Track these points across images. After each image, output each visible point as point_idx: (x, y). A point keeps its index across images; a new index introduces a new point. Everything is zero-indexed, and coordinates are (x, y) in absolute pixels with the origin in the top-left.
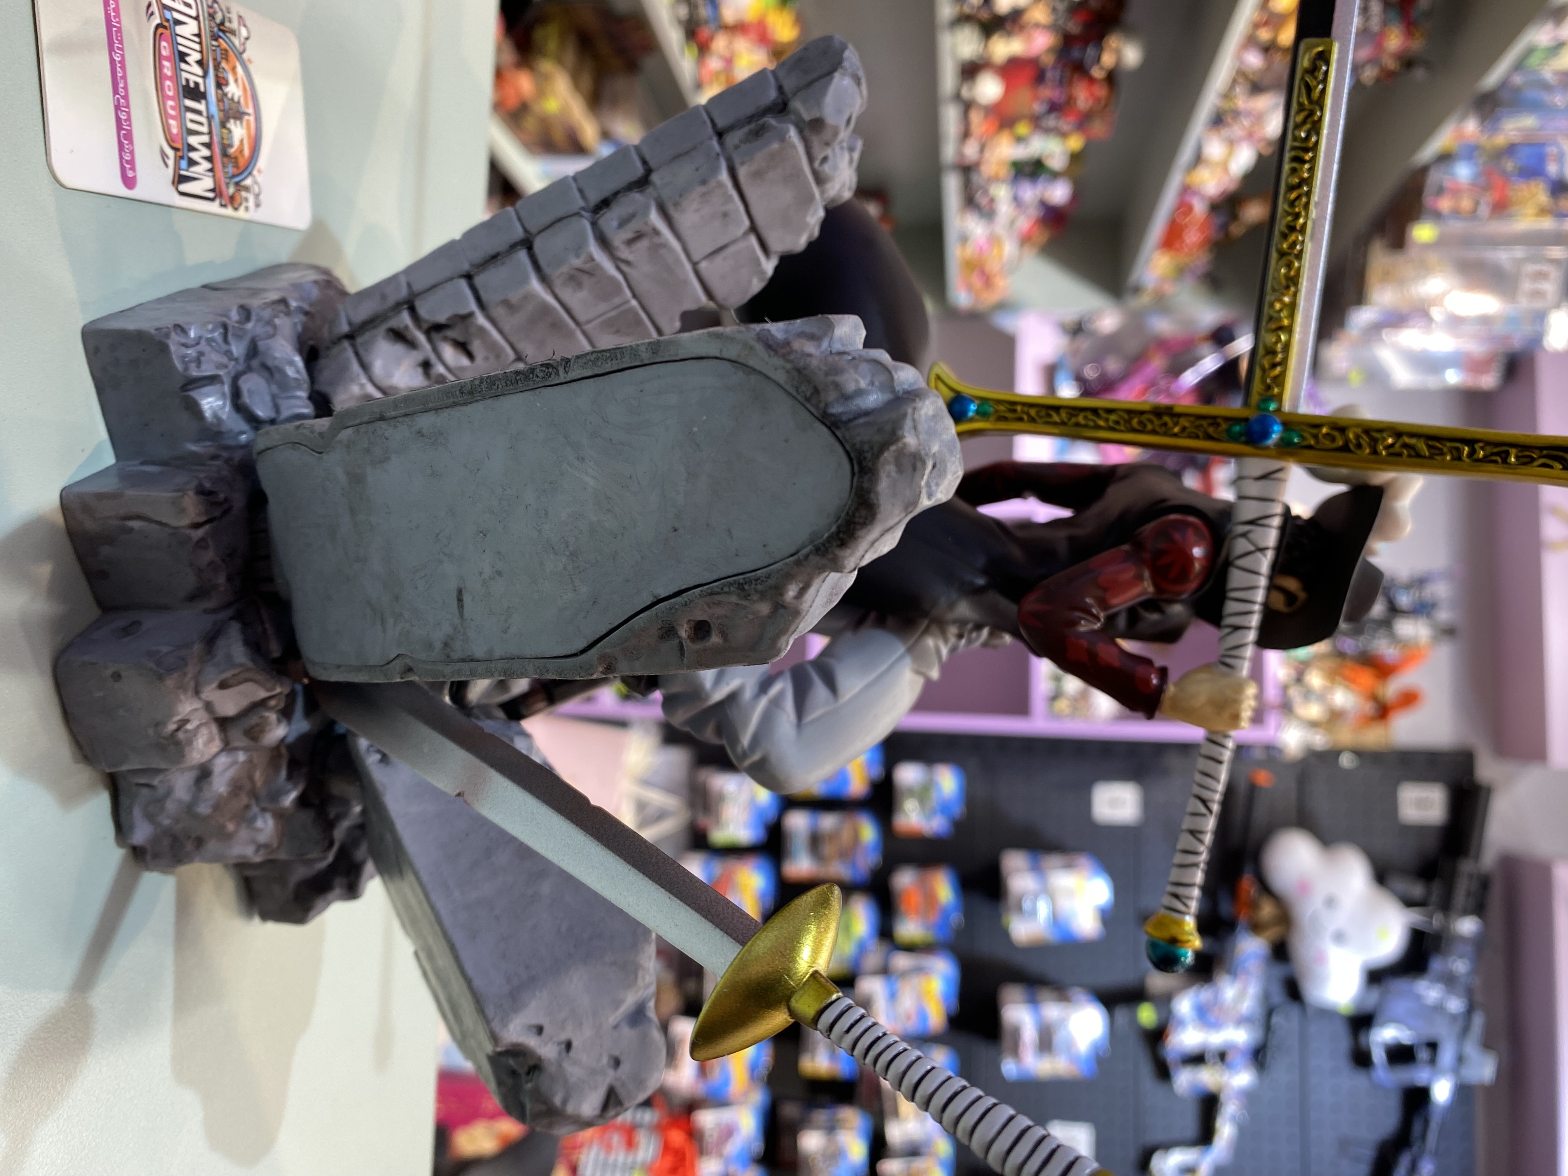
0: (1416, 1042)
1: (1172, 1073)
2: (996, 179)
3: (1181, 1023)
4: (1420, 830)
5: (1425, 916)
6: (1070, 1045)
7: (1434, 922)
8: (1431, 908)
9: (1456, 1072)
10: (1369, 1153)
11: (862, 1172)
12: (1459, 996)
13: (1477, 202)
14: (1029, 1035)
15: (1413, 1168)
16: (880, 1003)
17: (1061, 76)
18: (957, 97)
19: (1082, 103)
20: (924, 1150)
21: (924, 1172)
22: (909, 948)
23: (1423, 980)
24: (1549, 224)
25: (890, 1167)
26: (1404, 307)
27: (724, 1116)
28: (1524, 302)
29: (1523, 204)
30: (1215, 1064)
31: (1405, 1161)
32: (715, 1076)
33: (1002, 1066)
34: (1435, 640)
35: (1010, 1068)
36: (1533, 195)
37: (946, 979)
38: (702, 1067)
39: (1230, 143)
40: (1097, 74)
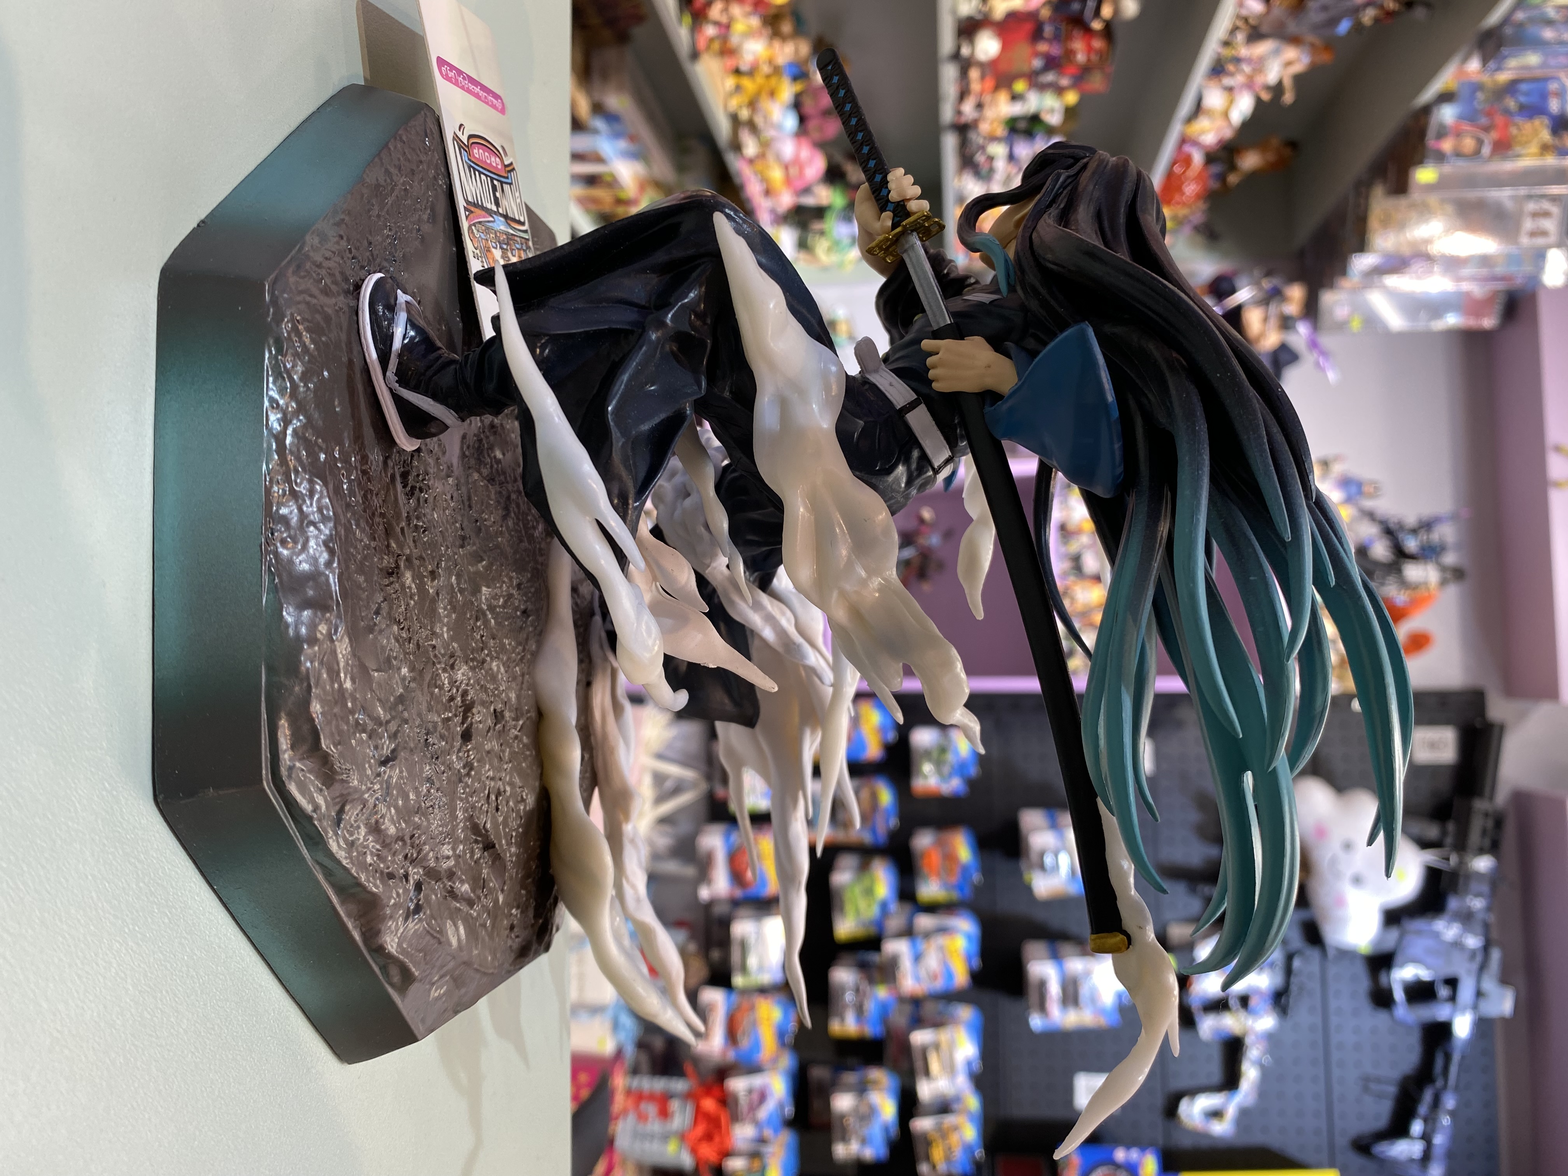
0: (1436, 979)
1: (1197, 1021)
2: (993, 138)
4: (1431, 771)
5: (1434, 856)
7: (1451, 862)
8: (1447, 849)
9: (1475, 1007)
10: (1392, 1090)
11: (894, 1131)
12: (1476, 934)
13: (1480, 142)
14: (1054, 989)
15: (1436, 1103)
16: (906, 964)
17: (1057, 29)
18: (956, 56)
19: (1081, 57)
20: (955, 1106)
21: (956, 1128)
22: (932, 908)
23: (1440, 920)
24: (1551, 161)
25: (922, 1124)
26: (1406, 251)
27: (757, 1081)
28: (1525, 241)
29: (1527, 142)
30: (1237, 1010)
31: (1428, 1096)
32: (745, 1043)
33: (1030, 1020)
34: (1443, 583)
35: (1036, 1022)
36: (1536, 132)
37: (969, 937)
38: (732, 1034)
39: (1230, 90)
40: (1097, 25)
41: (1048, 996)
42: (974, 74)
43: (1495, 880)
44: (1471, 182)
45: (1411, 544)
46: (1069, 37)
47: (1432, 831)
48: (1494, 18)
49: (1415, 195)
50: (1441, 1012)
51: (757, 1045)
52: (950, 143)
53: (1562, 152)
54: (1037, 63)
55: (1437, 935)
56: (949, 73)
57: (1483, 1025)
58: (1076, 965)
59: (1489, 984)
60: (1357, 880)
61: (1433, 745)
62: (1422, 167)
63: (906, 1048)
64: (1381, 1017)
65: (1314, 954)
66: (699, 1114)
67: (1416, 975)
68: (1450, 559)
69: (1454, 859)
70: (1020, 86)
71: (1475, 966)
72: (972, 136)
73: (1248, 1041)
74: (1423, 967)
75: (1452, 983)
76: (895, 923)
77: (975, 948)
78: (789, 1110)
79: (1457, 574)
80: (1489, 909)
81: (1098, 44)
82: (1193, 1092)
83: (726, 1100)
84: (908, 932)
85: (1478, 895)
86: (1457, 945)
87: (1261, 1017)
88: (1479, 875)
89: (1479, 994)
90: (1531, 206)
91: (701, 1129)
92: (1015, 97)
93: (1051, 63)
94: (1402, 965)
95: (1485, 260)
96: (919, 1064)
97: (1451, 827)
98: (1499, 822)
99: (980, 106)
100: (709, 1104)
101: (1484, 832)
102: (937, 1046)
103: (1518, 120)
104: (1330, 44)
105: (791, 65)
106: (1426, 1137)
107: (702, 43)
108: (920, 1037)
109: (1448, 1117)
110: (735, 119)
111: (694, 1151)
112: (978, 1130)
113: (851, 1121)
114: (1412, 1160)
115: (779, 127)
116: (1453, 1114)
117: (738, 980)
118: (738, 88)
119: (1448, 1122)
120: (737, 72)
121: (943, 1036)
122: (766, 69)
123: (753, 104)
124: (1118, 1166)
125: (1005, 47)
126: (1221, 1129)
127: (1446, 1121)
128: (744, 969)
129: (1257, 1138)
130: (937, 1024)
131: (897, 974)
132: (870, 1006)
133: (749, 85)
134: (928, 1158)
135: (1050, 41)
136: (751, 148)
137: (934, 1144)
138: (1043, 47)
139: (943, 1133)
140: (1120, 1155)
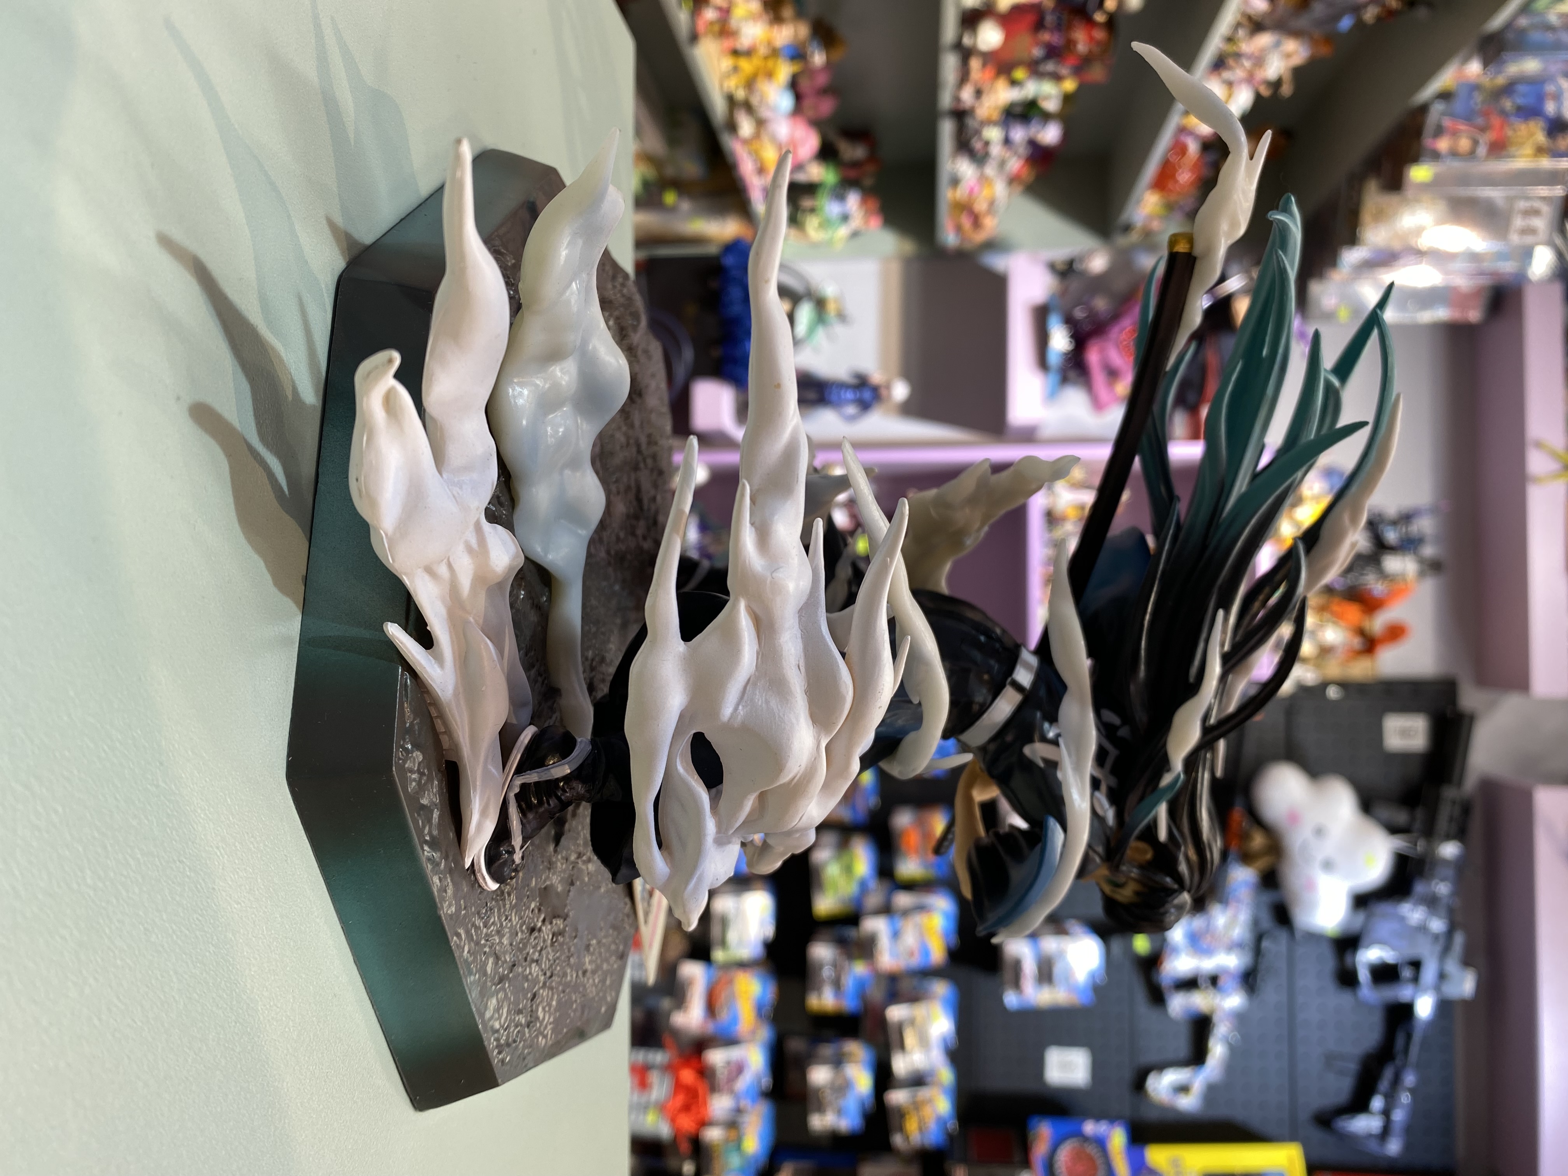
0: (1400, 961)
1: (1166, 997)
2: (989, 122)
3: (1175, 950)
4: (1404, 757)
5: (1410, 842)
6: (1068, 974)
7: (1419, 848)
8: (1415, 834)
9: (1437, 988)
10: (1353, 1067)
11: (870, 1102)
12: (1440, 917)
13: (1475, 143)
14: (1029, 967)
15: (1396, 1081)
16: (884, 942)
17: (1059, 18)
18: (958, 46)
19: (1082, 47)
20: (929, 1079)
21: (930, 1101)
22: (910, 886)
23: (1407, 902)
24: (1546, 163)
25: (897, 1097)
26: (1397, 245)
27: (733, 1054)
28: (1515, 238)
29: (1521, 144)
30: (1207, 988)
31: (1388, 1074)
32: (724, 1016)
33: (1004, 997)
34: (1421, 574)
35: (1011, 999)
36: (1531, 135)
37: (946, 915)
38: (711, 1008)
39: (1230, 84)
40: (1099, 17)
41: (1022, 974)
42: (975, 64)
43: (1460, 865)
44: (1465, 180)
45: (1391, 536)
46: (1069, 27)
47: (1401, 817)
48: (1498, 21)
49: (1409, 192)
50: (1404, 993)
51: (735, 1020)
52: (947, 129)
53: (1557, 154)
54: (1037, 52)
55: (1402, 919)
56: (950, 64)
57: (1444, 1007)
58: (1050, 944)
59: (1452, 966)
60: (1328, 866)
61: (1405, 733)
62: (1416, 165)
63: (882, 1022)
64: (1345, 998)
65: (1282, 936)
66: (678, 1086)
67: (1381, 958)
68: (1429, 551)
69: (1421, 846)
70: (1020, 74)
71: (1438, 948)
72: (971, 123)
73: (1216, 1019)
74: (1388, 948)
75: (1416, 965)
76: (874, 900)
77: (952, 926)
78: (766, 1081)
79: (1434, 567)
80: (1455, 893)
81: (1100, 35)
82: (1161, 1067)
83: (705, 1073)
84: (886, 910)
85: (1443, 880)
86: (1422, 929)
87: (1229, 995)
88: (1445, 862)
89: (1442, 976)
90: (1522, 205)
91: (680, 1099)
92: (1014, 83)
93: (1053, 52)
94: (1367, 947)
95: (1474, 257)
96: (894, 1037)
97: (1420, 813)
98: (1466, 809)
99: (979, 93)
100: (688, 1076)
101: (1451, 819)
102: (912, 1022)
103: (1513, 119)
104: (1331, 38)
105: (788, 46)
106: (1386, 1113)
107: (701, 26)
108: (896, 1013)
109: (1408, 1094)
110: (731, 100)
111: (673, 1120)
112: (952, 1103)
113: (828, 1096)
114: (1370, 1136)
115: (774, 109)
116: (1412, 1091)
117: (718, 955)
118: (736, 69)
119: (1408, 1099)
120: (736, 53)
121: (918, 1011)
122: (763, 51)
123: (750, 84)
124: (1085, 1139)
125: (1009, 36)
126: (1188, 1103)
127: (1405, 1098)
128: (723, 943)
129: (1222, 1112)
130: (914, 998)
131: (874, 952)
132: (849, 983)
133: (747, 66)
134: (901, 1129)
135: (1052, 31)
136: (746, 127)
137: (907, 1117)
138: (1046, 36)
139: (917, 1106)
140: (1090, 1128)
